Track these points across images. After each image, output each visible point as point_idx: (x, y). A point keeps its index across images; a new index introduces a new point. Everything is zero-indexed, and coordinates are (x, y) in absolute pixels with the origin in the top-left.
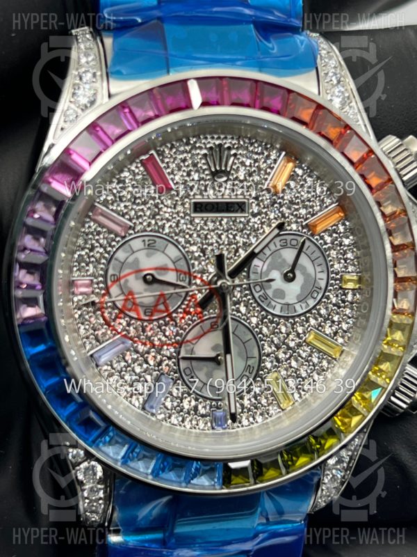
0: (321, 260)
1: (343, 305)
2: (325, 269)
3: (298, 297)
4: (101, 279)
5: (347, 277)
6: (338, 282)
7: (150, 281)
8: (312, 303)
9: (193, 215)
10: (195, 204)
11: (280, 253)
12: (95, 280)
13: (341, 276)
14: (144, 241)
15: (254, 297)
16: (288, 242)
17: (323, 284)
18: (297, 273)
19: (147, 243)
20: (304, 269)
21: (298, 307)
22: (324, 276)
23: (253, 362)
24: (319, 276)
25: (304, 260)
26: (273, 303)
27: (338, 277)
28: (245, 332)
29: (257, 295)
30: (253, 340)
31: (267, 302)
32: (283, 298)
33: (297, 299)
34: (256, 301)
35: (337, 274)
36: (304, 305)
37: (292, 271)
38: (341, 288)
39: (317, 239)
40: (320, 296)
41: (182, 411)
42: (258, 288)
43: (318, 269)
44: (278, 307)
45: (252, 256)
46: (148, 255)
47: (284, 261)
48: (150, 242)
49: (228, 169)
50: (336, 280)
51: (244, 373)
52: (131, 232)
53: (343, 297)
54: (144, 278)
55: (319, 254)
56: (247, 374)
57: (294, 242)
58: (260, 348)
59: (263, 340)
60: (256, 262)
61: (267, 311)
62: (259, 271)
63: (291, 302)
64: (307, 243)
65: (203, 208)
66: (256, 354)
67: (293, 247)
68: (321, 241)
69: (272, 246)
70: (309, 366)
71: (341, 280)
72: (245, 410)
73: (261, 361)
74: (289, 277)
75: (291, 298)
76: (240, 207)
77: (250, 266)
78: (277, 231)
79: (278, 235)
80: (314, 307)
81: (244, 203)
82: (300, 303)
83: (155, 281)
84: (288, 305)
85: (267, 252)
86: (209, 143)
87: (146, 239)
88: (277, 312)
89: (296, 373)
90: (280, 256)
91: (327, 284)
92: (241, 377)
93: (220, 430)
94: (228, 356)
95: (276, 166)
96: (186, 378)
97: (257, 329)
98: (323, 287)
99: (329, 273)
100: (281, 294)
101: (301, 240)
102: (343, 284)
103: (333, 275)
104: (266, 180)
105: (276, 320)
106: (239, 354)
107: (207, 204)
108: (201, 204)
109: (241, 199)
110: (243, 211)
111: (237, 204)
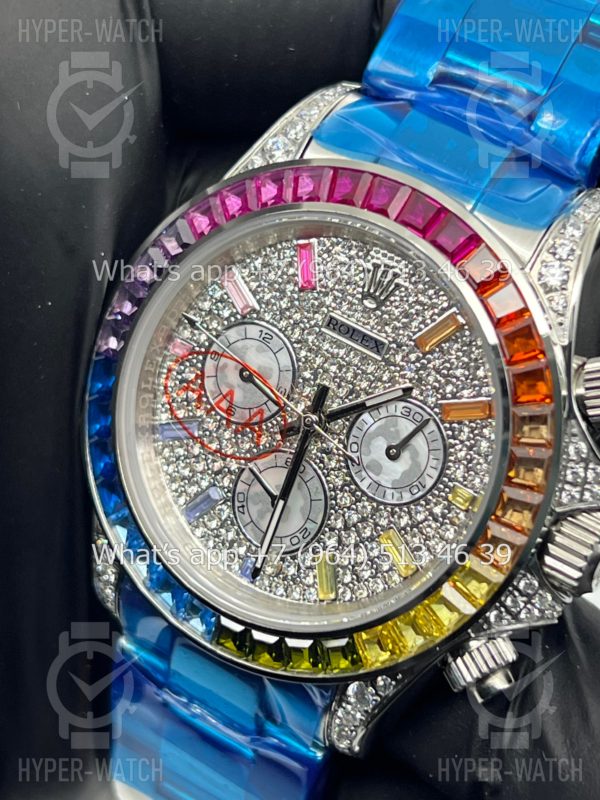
0: (441, 455)
1: (441, 519)
2: (440, 467)
3: (394, 482)
4: (203, 350)
5: (461, 490)
6: (447, 490)
7: (246, 377)
8: (407, 497)
9: (324, 329)
10: (332, 318)
11: (397, 421)
13: (454, 486)
14: (261, 331)
16: (412, 413)
17: (429, 483)
18: (406, 455)
19: (263, 335)
20: (415, 455)
21: (389, 492)
22: (435, 474)
23: (313, 527)
24: (430, 471)
25: (419, 442)
26: (364, 473)
27: (451, 484)
28: (317, 488)
29: (350, 455)
30: (323, 502)
31: (358, 469)
32: (378, 474)
33: (393, 484)
34: (346, 461)
35: (450, 480)
36: (397, 495)
37: (399, 448)
38: (446, 499)
39: (445, 428)
40: (420, 494)
41: (217, 536)
42: (355, 447)
43: (434, 463)
44: (367, 481)
45: (361, 408)
46: (259, 350)
47: (397, 432)
48: (267, 336)
49: (382, 298)
50: (446, 486)
51: (297, 534)
52: (254, 315)
53: (446, 511)
55: (441, 447)
56: (300, 536)
57: (419, 418)
58: (327, 516)
59: (334, 509)
60: (366, 416)
61: (353, 479)
62: (365, 429)
63: (383, 483)
64: (432, 426)
65: (337, 327)
66: (319, 522)
67: (414, 420)
68: (450, 433)
69: (392, 407)
70: (372, 567)
71: (452, 490)
72: (281, 576)
73: (320, 530)
74: (393, 454)
75: (385, 479)
77: (357, 418)
78: (400, 393)
79: (399, 399)
80: (407, 504)
81: (383, 344)
82: (393, 491)
83: (250, 379)
84: (379, 485)
85: (383, 411)
86: (378, 258)
87: (265, 331)
88: (364, 486)
90: (395, 425)
91: (434, 485)
92: (293, 536)
93: (245, 582)
94: (281, 503)
95: (439, 319)
96: (237, 504)
97: (333, 493)
98: (428, 487)
99: (442, 474)
100: (377, 468)
101: (427, 417)
102: (450, 496)
103: (446, 479)
104: (420, 330)
105: (358, 495)
106: (302, 509)
107: (343, 324)
108: (337, 320)
109: (381, 338)
110: (378, 352)
111: (376, 341)
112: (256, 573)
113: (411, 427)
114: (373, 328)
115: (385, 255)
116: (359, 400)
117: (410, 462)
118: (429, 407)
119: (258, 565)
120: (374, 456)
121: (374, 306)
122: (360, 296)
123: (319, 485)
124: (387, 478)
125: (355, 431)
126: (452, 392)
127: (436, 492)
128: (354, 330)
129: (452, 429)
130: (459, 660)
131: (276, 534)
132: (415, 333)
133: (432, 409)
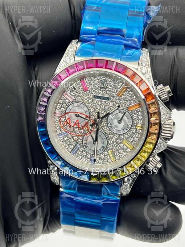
0: (131, 119)
1: (135, 133)
2: (132, 122)
5: (138, 125)
7: (77, 116)
8: (126, 131)
9: (93, 99)
10: (94, 96)
12: (62, 113)
15: (108, 126)
16: (121, 111)
17: (130, 126)
18: (122, 121)
19: (78, 105)
20: (125, 121)
21: (121, 131)
22: (131, 124)
23: (105, 146)
24: (129, 123)
25: (125, 118)
26: (114, 129)
27: (135, 125)
29: (109, 126)
30: (106, 139)
31: (112, 128)
32: (117, 128)
33: (122, 129)
34: (109, 128)
35: (135, 124)
36: (123, 131)
37: (121, 120)
38: (135, 128)
40: (129, 129)
42: (110, 124)
43: (130, 121)
44: (115, 130)
45: (108, 114)
46: (78, 109)
47: (119, 117)
49: (106, 87)
50: (134, 125)
52: (74, 101)
53: (136, 131)
54: (76, 115)
55: (130, 117)
56: (103, 148)
57: (123, 112)
58: (108, 142)
59: (109, 139)
60: (110, 116)
61: (111, 131)
62: (111, 119)
63: (119, 130)
64: (127, 113)
65: (96, 97)
66: (106, 143)
67: (122, 113)
68: (131, 113)
69: (116, 112)
71: (136, 126)
72: (101, 159)
73: (107, 145)
74: (119, 122)
75: (119, 129)
76: (108, 99)
77: (108, 117)
78: (117, 108)
79: (117, 109)
80: (126, 133)
81: (109, 98)
83: (79, 116)
84: (118, 130)
85: (114, 113)
86: (101, 78)
88: (115, 132)
89: (118, 151)
90: (118, 115)
91: (132, 126)
92: (101, 149)
93: (92, 164)
94: (96, 142)
95: (121, 88)
96: (84, 146)
97: (108, 136)
98: (130, 127)
99: (133, 123)
100: (116, 127)
101: (125, 111)
102: (136, 127)
103: (134, 124)
104: (117, 92)
105: (114, 134)
106: (101, 142)
107: (98, 96)
108: (96, 96)
109: (108, 96)
110: (108, 100)
111: (107, 98)
112: (95, 160)
113: (122, 115)
114: (105, 95)
115: (103, 77)
116: (107, 113)
117: (124, 123)
118: (125, 109)
119: (95, 158)
120: (115, 124)
121: (104, 90)
122: (100, 89)
123: (103, 135)
124: (120, 128)
125: (108, 120)
126: (129, 104)
127: (132, 128)
128: (101, 97)
129: (132, 112)
130: (149, 164)
131: (97, 150)
132: (116, 93)
133: (126, 109)
